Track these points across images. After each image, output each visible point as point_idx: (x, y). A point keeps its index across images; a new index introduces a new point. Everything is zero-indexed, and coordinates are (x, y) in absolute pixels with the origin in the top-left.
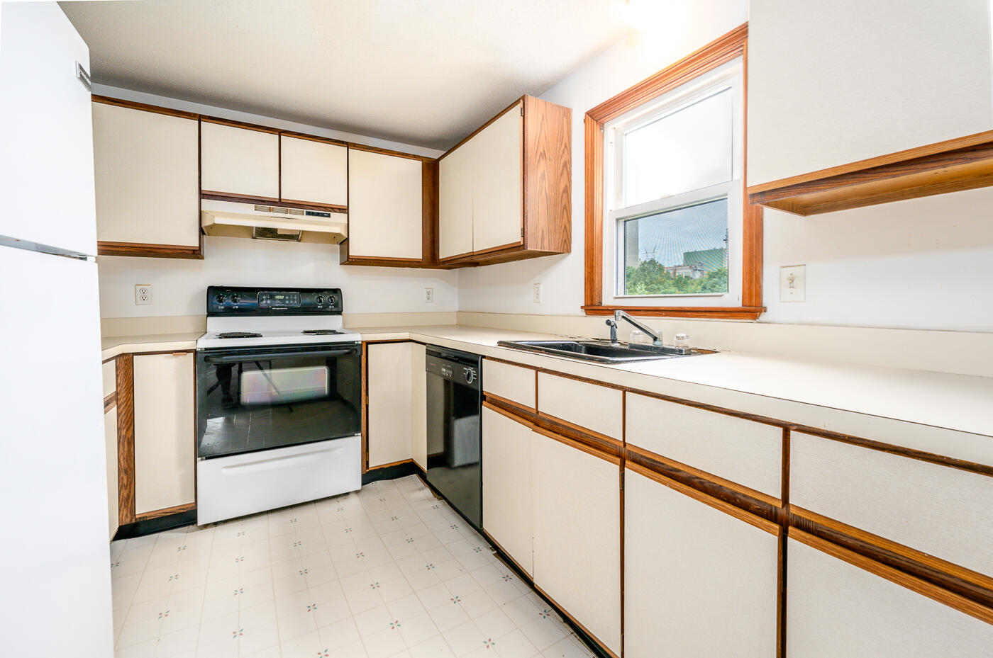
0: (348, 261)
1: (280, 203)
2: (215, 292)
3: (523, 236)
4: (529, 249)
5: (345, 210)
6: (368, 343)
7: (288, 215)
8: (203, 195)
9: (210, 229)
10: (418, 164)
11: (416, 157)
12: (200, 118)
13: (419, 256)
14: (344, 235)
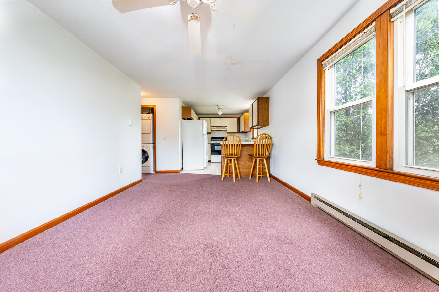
0: (228, 133)
1: (219, 126)
2: (212, 137)
4: (245, 131)
5: (227, 126)
7: (220, 128)
8: (211, 126)
9: (212, 130)
10: (237, 118)
11: (236, 117)
12: (211, 118)
13: (237, 132)
14: (227, 130)
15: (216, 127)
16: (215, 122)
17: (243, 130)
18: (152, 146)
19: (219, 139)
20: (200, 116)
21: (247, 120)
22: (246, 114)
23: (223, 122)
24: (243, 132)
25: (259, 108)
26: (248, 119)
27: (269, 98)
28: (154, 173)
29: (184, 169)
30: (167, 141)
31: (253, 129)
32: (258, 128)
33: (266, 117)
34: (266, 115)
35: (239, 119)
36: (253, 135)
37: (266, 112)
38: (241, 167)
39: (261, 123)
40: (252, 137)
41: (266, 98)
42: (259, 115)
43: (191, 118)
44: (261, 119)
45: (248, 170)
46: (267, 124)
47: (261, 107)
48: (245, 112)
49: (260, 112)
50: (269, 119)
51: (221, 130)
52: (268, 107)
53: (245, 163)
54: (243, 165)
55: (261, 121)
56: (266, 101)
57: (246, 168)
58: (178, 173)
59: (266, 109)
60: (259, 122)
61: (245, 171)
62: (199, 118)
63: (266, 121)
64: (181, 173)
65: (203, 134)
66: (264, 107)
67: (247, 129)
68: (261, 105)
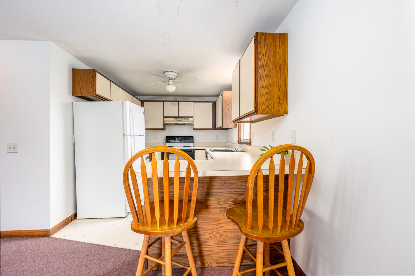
0: (194, 129)
1: (179, 117)
2: (167, 137)
3: (222, 124)
4: (224, 127)
5: (192, 117)
6: (195, 149)
7: (180, 120)
8: (164, 117)
9: (166, 124)
10: (211, 103)
12: (164, 101)
13: (211, 127)
14: (192, 123)
15: (172, 119)
16: (171, 109)
17: (221, 125)
19: (180, 139)
20: (143, 98)
21: (228, 104)
22: (226, 94)
23: (185, 109)
24: (222, 129)
25: (260, 64)
26: (230, 104)
27: (287, 34)
29: (78, 217)
30: (17, 152)
31: (241, 122)
32: (252, 122)
33: (279, 89)
34: (279, 85)
35: (214, 104)
36: (240, 135)
37: (278, 76)
38: (207, 240)
39: (263, 108)
40: (238, 139)
41: (279, 35)
42: (258, 85)
43: (95, 96)
44: (264, 95)
45: (225, 248)
46: (280, 109)
47: (265, 61)
48: (224, 91)
49: (261, 74)
50: (286, 97)
51: (183, 124)
52: (285, 62)
53: (218, 227)
54: (212, 233)
55: (263, 103)
56: (279, 44)
57: (220, 240)
58: (45, 238)
59: (280, 67)
60: (258, 105)
61: (216, 249)
62: (141, 101)
63: (278, 101)
64: (55, 236)
65: (124, 135)
66: (272, 61)
67: (227, 123)
68: (265, 57)
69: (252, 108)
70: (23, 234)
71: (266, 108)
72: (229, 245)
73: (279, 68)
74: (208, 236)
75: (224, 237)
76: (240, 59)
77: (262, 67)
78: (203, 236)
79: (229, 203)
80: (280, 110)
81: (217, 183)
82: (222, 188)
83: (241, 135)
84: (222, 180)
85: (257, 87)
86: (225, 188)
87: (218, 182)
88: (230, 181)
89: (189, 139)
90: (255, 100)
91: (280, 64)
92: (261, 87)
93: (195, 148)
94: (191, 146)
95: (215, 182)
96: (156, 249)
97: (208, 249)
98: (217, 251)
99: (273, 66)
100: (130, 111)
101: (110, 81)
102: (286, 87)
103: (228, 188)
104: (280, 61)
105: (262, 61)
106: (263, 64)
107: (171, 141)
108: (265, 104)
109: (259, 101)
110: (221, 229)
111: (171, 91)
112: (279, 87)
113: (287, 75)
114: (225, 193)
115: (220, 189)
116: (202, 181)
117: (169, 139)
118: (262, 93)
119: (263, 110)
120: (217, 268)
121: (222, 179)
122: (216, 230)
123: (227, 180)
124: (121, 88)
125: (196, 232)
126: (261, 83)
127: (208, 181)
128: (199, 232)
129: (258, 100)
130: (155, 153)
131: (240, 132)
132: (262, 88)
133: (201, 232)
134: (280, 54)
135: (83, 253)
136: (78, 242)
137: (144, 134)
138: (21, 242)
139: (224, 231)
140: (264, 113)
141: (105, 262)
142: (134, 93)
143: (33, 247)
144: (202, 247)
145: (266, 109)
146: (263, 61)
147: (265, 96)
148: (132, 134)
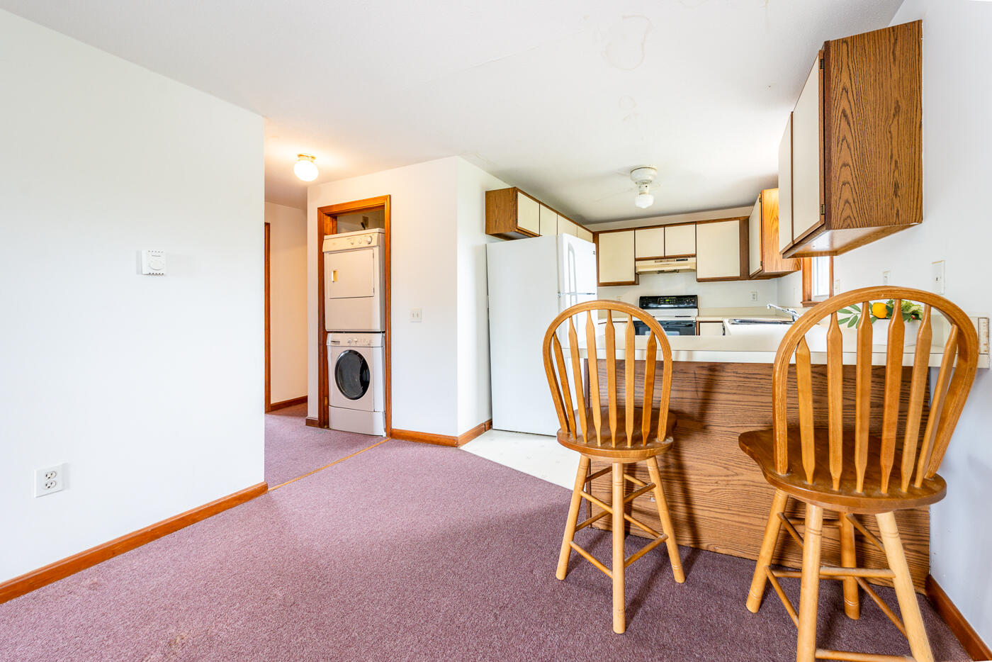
0: (699, 280)
1: (665, 258)
2: (642, 298)
3: (762, 266)
4: (766, 271)
5: (695, 256)
6: (700, 322)
7: (669, 263)
8: (636, 260)
9: (641, 273)
10: (737, 222)
11: (735, 219)
12: (635, 229)
13: (738, 274)
14: (695, 268)
15: (652, 262)
16: (651, 243)
17: (760, 267)
18: (378, 339)
19: (669, 303)
20: (595, 228)
21: (777, 219)
22: (772, 196)
23: (679, 241)
24: (761, 276)
25: (836, 114)
27: (920, 21)
28: (384, 435)
29: (494, 426)
30: (421, 322)
31: (803, 255)
32: (834, 253)
33: (893, 162)
34: (895, 152)
35: (745, 223)
36: (807, 286)
37: (890, 132)
38: (704, 495)
39: (847, 212)
40: (804, 297)
41: (893, 31)
42: (830, 161)
43: (517, 230)
44: (848, 183)
45: (746, 520)
46: (898, 211)
47: (849, 102)
48: (765, 191)
49: (839, 136)
50: (917, 179)
51: (675, 271)
52: (913, 91)
53: (730, 473)
54: (716, 483)
55: (847, 201)
56: (893, 52)
57: (734, 500)
58: (452, 448)
59: (898, 108)
60: (830, 208)
61: (725, 518)
62: (594, 233)
63: (891, 192)
64: (463, 448)
65: (559, 293)
66: (872, 98)
67: (775, 262)
68: (850, 93)
69: (815, 218)
70: (427, 438)
71: (855, 212)
72: (757, 516)
73: (893, 111)
74: (706, 488)
75: (743, 496)
76: (792, 112)
77: (843, 119)
78: (696, 485)
79: (754, 425)
80: (897, 214)
81: (727, 381)
82: (738, 392)
83: (811, 286)
84: (738, 375)
85: (830, 168)
86: (746, 392)
87: (729, 379)
88: (757, 378)
89: (689, 301)
90: (823, 197)
91: (898, 102)
92: (840, 165)
93: (699, 319)
94: (691, 315)
95: (721, 378)
96: (604, 492)
97: (706, 513)
98: (727, 522)
99: (875, 109)
100: (569, 250)
101: (540, 203)
102: (917, 155)
103: (752, 393)
104: (896, 95)
105: (842, 104)
106: (844, 111)
107: (651, 305)
108: (852, 204)
109: (834, 198)
110: (736, 478)
111: (644, 207)
112: (895, 157)
113: (921, 122)
114: (746, 403)
115: (735, 394)
116: (693, 375)
117: (646, 302)
118: (842, 180)
119: (846, 219)
120: (726, 557)
121: (737, 373)
122: (726, 478)
123: (749, 376)
124: (557, 213)
125: (681, 475)
126: (840, 155)
127: (707, 375)
128: (688, 476)
129: (830, 197)
130: (591, 311)
131: (807, 280)
132: (841, 168)
133: (692, 477)
134: (896, 76)
135: (497, 478)
136: (492, 462)
137: (596, 292)
138: (425, 448)
139: (744, 482)
140: (849, 225)
141: (527, 498)
142: (580, 221)
143: (438, 458)
144: (693, 507)
145: (855, 215)
146: (844, 104)
147: (852, 184)
148: (573, 290)
